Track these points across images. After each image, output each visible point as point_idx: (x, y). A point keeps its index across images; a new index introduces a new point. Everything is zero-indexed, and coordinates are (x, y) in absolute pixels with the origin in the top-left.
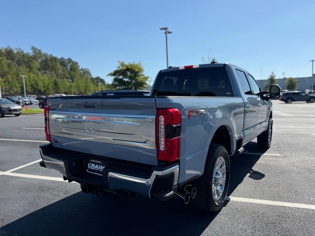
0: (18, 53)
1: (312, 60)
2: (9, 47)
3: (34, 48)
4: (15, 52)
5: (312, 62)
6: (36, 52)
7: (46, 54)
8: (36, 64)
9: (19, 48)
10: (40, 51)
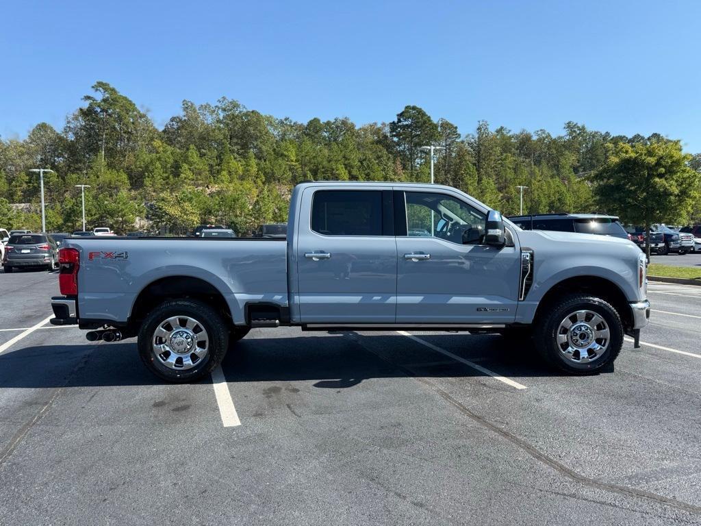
0: (539, 140)
2: (524, 130)
3: (572, 125)
4: (535, 138)
6: (575, 131)
7: (596, 133)
8: (571, 159)
9: (541, 130)
10: (583, 129)
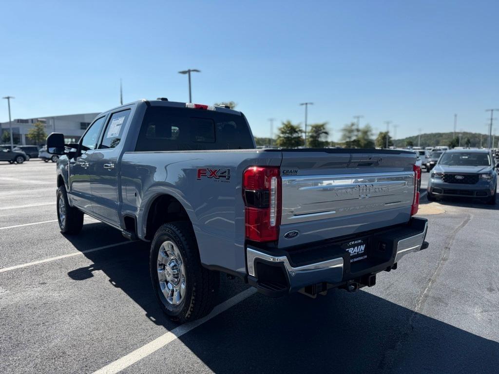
1: (7, 96)
5: (7, 100)
